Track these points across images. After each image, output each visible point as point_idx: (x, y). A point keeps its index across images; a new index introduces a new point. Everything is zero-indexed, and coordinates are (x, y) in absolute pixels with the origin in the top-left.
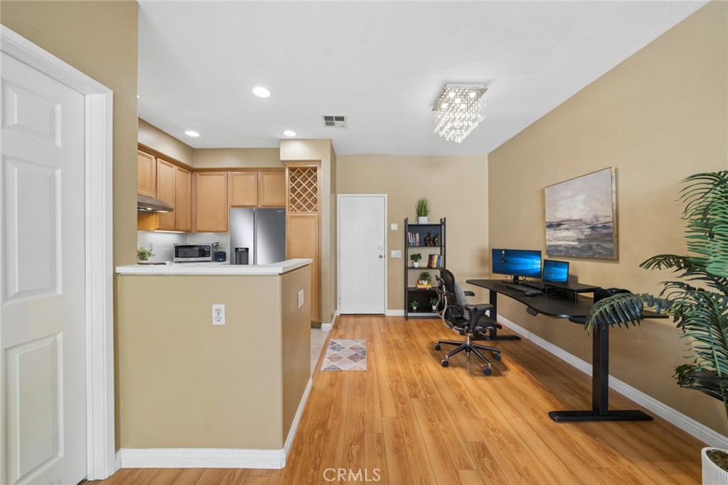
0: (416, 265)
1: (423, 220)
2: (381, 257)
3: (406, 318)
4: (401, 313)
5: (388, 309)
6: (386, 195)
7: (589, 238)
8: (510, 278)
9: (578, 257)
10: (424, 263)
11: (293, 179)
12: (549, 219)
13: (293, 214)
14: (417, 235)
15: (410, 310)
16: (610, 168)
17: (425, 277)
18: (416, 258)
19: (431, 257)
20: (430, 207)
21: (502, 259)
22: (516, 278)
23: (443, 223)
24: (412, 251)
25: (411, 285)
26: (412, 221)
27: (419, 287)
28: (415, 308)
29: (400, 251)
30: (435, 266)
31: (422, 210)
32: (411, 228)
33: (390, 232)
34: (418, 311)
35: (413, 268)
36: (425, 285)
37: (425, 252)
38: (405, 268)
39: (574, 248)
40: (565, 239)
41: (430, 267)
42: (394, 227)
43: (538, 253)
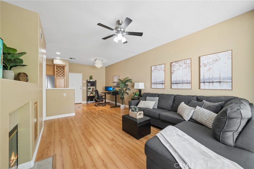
0: (90, 90)
1: (91, 80)
2: (80, 89)
3: (87, 103)
4: (86, 102)
5: (83, 101)
6: (82, 74)
8: (108, 92)
9: (116, 87)
10: (91, 90)
11: (57, 69)
12: (113, 81)
13: (57, 78)
14: (90, 84)
15: (88, 101)
16: (119, 75)
17: (92, 93)
18: (90, 89)
19: (93, 89)
20: (93, 77)
21: (107, 88)
22: (109, 92)
23: (96, 81)
24: (89, 87)
25: (89, 95)
26: (89, 80)
27: (90, 95)
28: (89, 100)
29: (85, 88)
30: (94, 91)
31: (91, 78)
32: (88, 82)
33: (83, 83)
34: (90, 101)
35: (89, 91)
36: (92, 95)
37: (92, 88)
38: (87, 91)
39: (116, 86)
40: (115, 85)
41: (93, 91)
42: (84, 82)
43: (112, 87)
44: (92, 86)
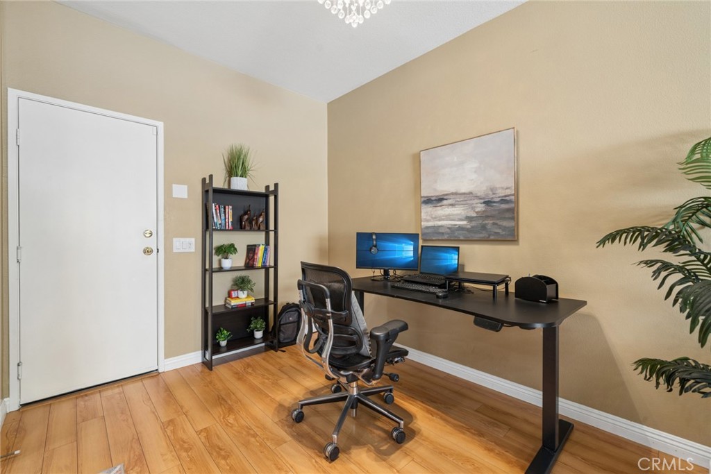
0: (227, 264)
1: (239, 184)
2: (148, 251)
3: (208, 365)
4: (195, 357)
5: (167, 357)
6: (161, 125)
7: (482, 216)
8: (378, 273)
9: (470, 242)
10: (238, 259)
12: (426, 192)
14: (229, 210)
15: (217, 349)
16: (513, 128)
17: (241, 284)
18: (225, 251)
19: (252, 249)
20: (252, 162)
22: (386, 273)
23: (273, 191)
24: (220, 239)
25: (218, 301)
26: (219, 183)
27: (234, 303)
28: (224, 343)
29: (192, 240)
30: (259, 264)
31: (236, 165)
32: (213, 195)
33: (171, 203)
34: (230, 347)
35: (221, 270)
36: (243, 298)
37: (242, 240)
38: (205, 271)
39: (461, 228)
40: (448, 218)
41: (250, 265)
42: (180, 191)
44: (242, 228)
